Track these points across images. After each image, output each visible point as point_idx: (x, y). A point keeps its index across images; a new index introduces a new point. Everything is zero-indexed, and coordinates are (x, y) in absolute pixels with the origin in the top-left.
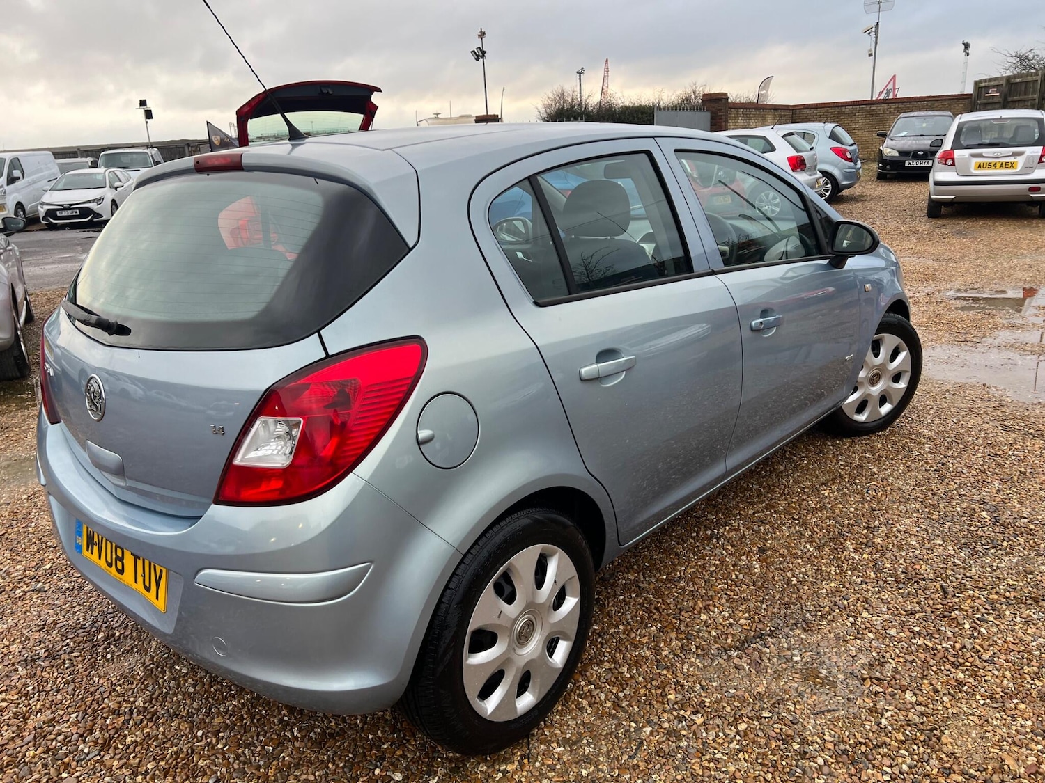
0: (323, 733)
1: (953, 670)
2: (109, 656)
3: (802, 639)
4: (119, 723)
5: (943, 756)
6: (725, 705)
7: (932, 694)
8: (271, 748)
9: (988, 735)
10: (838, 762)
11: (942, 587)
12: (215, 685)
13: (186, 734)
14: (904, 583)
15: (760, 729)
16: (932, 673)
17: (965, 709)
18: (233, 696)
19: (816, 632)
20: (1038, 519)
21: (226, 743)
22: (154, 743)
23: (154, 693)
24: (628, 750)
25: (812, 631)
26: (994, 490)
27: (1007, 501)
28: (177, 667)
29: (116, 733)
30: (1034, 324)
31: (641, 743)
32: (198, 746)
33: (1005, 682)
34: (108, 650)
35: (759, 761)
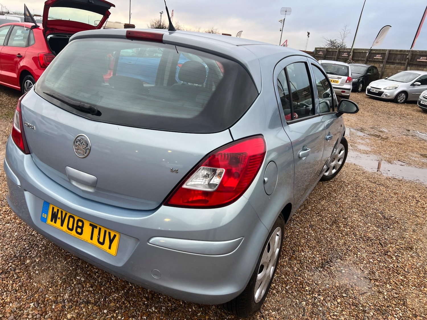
0: (167, 309)
1: (398, 275)
2: (37, 272)
3: (342, 263)
4: (60, 308)
5: (411, 309)
6: (328, 292)
7: (396, 285)
8: (145, 318)
9: (421, 301)
10: (378, 314)
11: (379, 243)
12: (102, 286)
13: (98, 312)
14: (366, 241)
15: (345, 301)
16: (392, 277)
17: (409, 291)
18: (115, 292)
19: (345, 260)
20: (397, 217)
21: (122, 316)
22: (83, 317)
23: (72, 291)
24: (301, 312)
25: (344, 260)
26: (378, 205)
27: (384, 210)
28: (78, 278)
29: (60, 313)
30: (359, 142)
31: (304, 309)
32: (107, 318)
33: (416, 280)
34: (35, 269)
35: (351, 315)
